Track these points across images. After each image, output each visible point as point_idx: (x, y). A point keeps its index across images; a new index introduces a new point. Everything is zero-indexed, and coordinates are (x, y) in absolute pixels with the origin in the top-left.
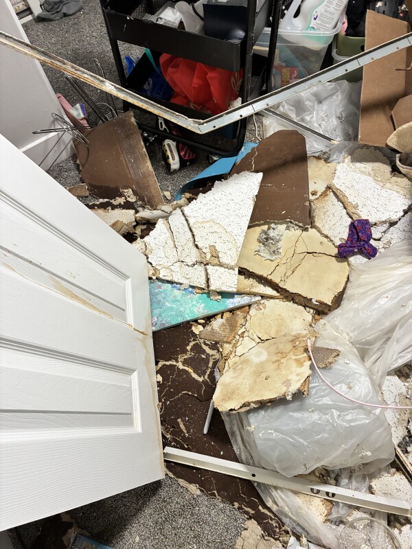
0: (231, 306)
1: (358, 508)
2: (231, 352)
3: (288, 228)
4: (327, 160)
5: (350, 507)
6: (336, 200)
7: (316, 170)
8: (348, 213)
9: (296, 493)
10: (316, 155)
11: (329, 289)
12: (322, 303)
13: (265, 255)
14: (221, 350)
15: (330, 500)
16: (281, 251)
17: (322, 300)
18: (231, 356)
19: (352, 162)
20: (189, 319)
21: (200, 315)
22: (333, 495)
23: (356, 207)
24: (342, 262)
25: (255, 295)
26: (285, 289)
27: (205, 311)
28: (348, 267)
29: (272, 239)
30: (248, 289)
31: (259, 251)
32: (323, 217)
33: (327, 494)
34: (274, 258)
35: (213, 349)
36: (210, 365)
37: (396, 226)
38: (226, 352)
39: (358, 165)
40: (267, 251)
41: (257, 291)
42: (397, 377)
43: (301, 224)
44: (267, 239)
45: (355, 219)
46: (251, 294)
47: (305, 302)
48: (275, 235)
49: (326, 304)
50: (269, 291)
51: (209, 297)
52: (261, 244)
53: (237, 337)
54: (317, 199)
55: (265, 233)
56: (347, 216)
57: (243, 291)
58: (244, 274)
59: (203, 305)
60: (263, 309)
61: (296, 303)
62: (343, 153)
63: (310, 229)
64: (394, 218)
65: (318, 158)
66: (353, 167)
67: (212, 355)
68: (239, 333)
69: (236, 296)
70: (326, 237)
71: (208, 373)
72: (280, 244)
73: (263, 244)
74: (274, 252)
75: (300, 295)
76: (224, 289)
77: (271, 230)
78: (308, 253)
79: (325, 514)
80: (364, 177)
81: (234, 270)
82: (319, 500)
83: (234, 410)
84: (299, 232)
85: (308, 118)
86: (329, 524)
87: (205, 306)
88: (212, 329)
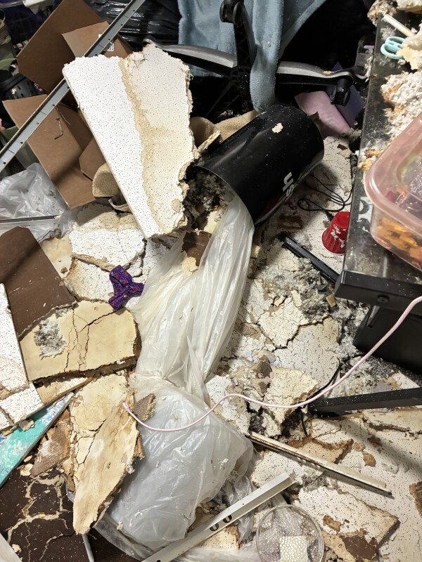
0: (49, 422)
1: (256, 511)
2: (73, 465)
3: (58, 316)
4: (59, 236)
5: (250, 515)
6: (86, 264)
7: (55, 249)
8: (102, 270)
9: (201, 544)
10: (47, 237)
11: (125, 343)
12: (127, 359)
13: (51, 353)
14: (62, 471)
15: (231, 523)
16: (63, 339)
17: (125, 356)
18: (75, 469)
19: (80, 225)
20: (12, 467)
21: (22, 454)
22: (230, 517)
23: (105, 260)
24: (122, 313)
25: (65, 394)
26: (89, 370)
27: (26, 446)
28: (130, 314)
29: (49, 335)
30: (55, 395)
31: (43, 354)
32: (83, 286)
33: (225, 520)
34: (61, 350)
35: (53, 477)
36: (59, 494)
37: (146, 256)
38: (68, 469)
39: (87, 225)
40: (50, 348)
41: (64, 390)
42: (218, 376)
43: (67, 305)
44: (44, 338)
45: (110, 270)
46: (61, 397)
47: (112, 369)
48: (49, 329)
49: (131, 358)
50: (76, 382)
51: (21, 430)
52: (42, 346)
53: (72, 446)
54: (69, 274)
55: (39, 333)
56: (103, 272)
57: (50, 400)
58: (43, 384)
59: (19, 442)
60: (82, 402)
61: (106, 375)
62: (69, 222)
63: (79, 304)
64: (140, 250)
65: (51, 239)
66: (84, 229)
67: (56, 483)
68: (72, 440)
69: (48, 409)
70: (97, 300)
71: (61, 503)
72: (60, 334)
73: (44, 344)
74: (57, 345)
75: (104, 365)
76: (29, 412)
77: (44, 327)
78: (89, 325)
79: (235, 540)
80: (97, 232)
81: (29, 388)
82: (223, 532)
83: (94, 522)
84: (70, 312)
85: (22, 210)
86: (244, 545)
87: (23, 442)
88: (42, 458)
